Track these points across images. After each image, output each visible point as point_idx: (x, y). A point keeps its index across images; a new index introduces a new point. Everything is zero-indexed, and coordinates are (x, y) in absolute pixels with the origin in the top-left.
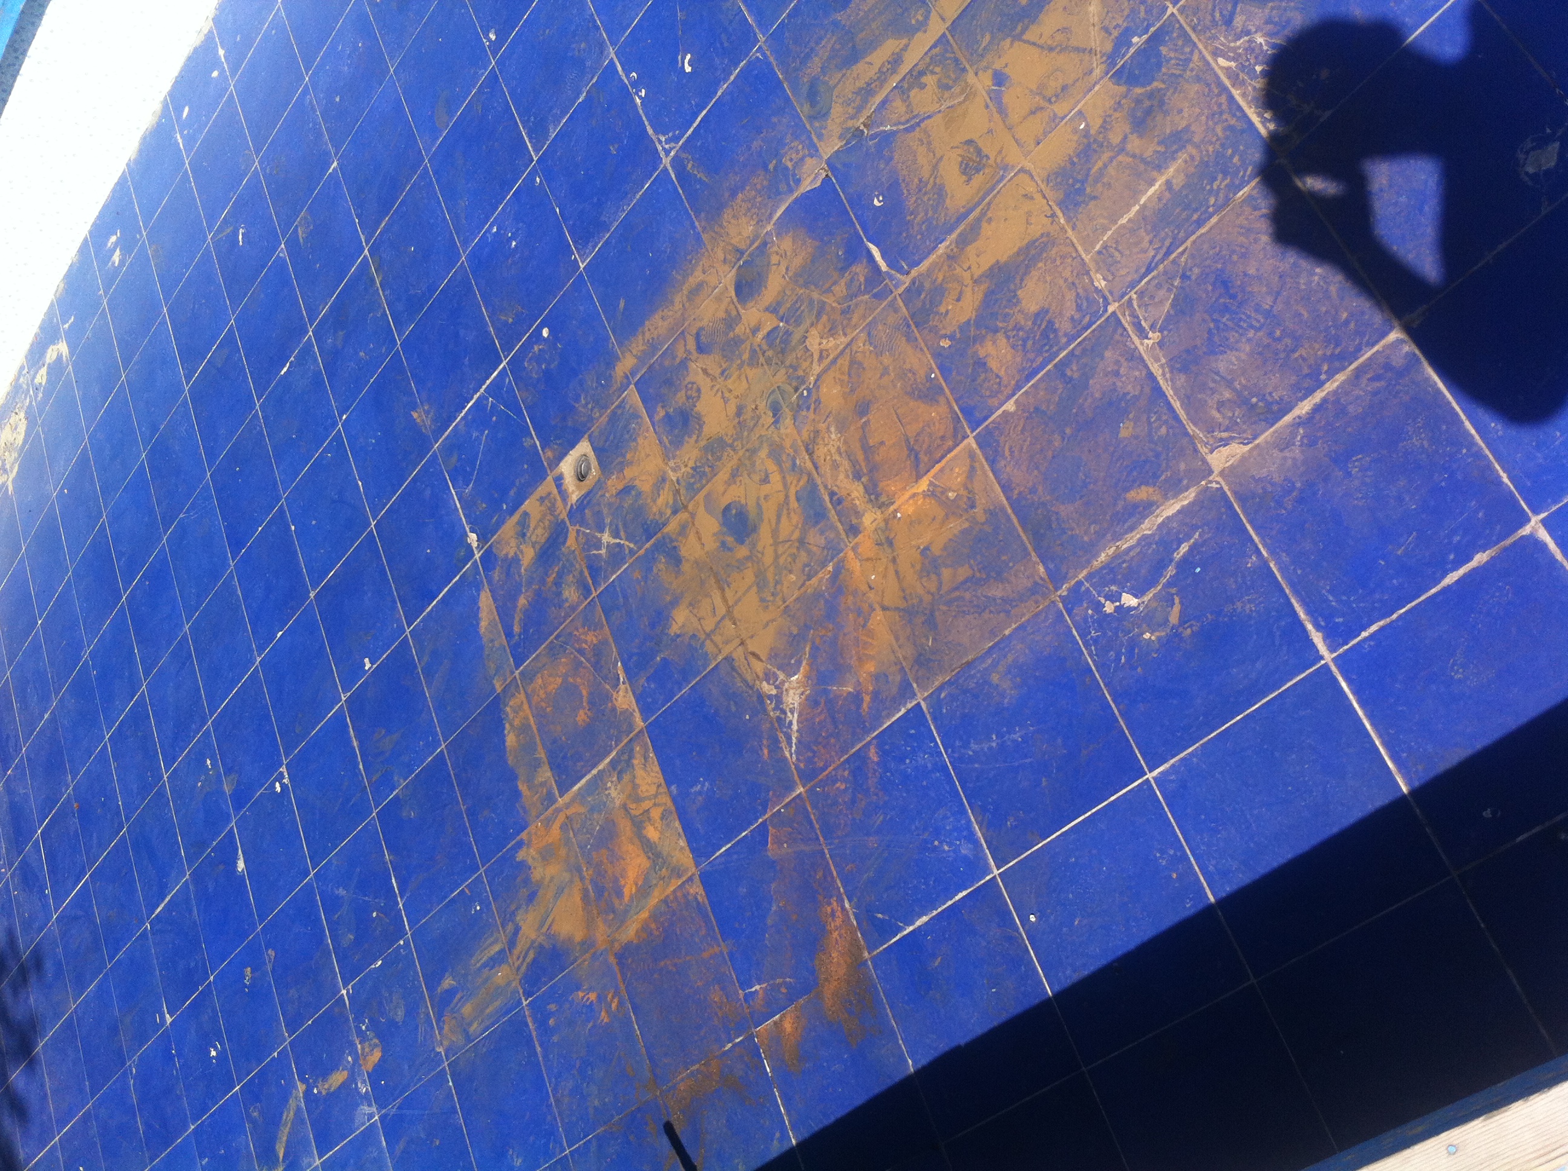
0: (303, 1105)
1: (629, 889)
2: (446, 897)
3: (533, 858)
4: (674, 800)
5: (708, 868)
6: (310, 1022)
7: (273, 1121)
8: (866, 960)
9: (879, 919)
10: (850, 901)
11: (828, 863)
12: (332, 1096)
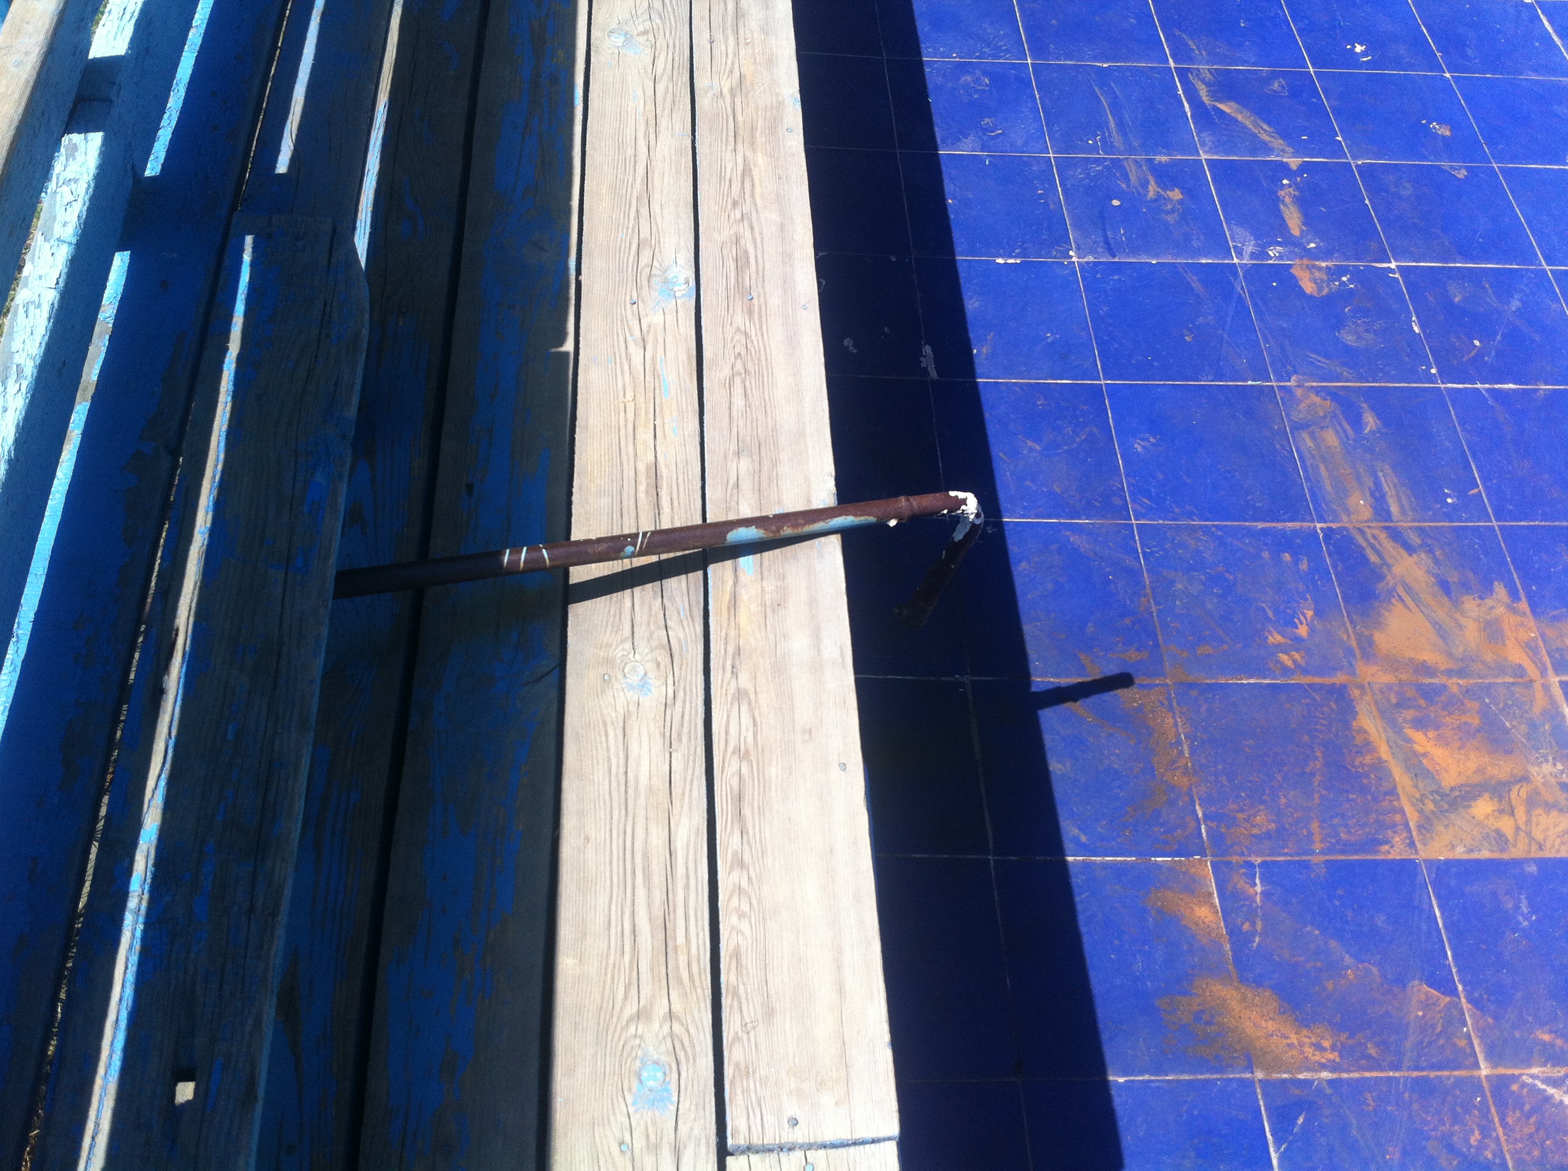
0: (1272, 158)
1: (1422, 741)
2: (1474, 455)
3: (1493, 608)
4: (1517, 863)
5: (1420, 877)
6: (1367, 202)
7: (1264, 108)
8: (1252, 1073)
9: (1297, 1119)
10: (1330, 1082)
11: (1382, 1070)
12: (1274, 204)
